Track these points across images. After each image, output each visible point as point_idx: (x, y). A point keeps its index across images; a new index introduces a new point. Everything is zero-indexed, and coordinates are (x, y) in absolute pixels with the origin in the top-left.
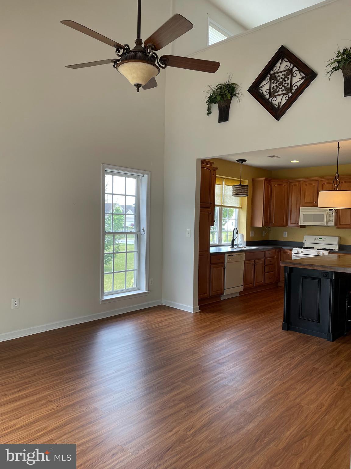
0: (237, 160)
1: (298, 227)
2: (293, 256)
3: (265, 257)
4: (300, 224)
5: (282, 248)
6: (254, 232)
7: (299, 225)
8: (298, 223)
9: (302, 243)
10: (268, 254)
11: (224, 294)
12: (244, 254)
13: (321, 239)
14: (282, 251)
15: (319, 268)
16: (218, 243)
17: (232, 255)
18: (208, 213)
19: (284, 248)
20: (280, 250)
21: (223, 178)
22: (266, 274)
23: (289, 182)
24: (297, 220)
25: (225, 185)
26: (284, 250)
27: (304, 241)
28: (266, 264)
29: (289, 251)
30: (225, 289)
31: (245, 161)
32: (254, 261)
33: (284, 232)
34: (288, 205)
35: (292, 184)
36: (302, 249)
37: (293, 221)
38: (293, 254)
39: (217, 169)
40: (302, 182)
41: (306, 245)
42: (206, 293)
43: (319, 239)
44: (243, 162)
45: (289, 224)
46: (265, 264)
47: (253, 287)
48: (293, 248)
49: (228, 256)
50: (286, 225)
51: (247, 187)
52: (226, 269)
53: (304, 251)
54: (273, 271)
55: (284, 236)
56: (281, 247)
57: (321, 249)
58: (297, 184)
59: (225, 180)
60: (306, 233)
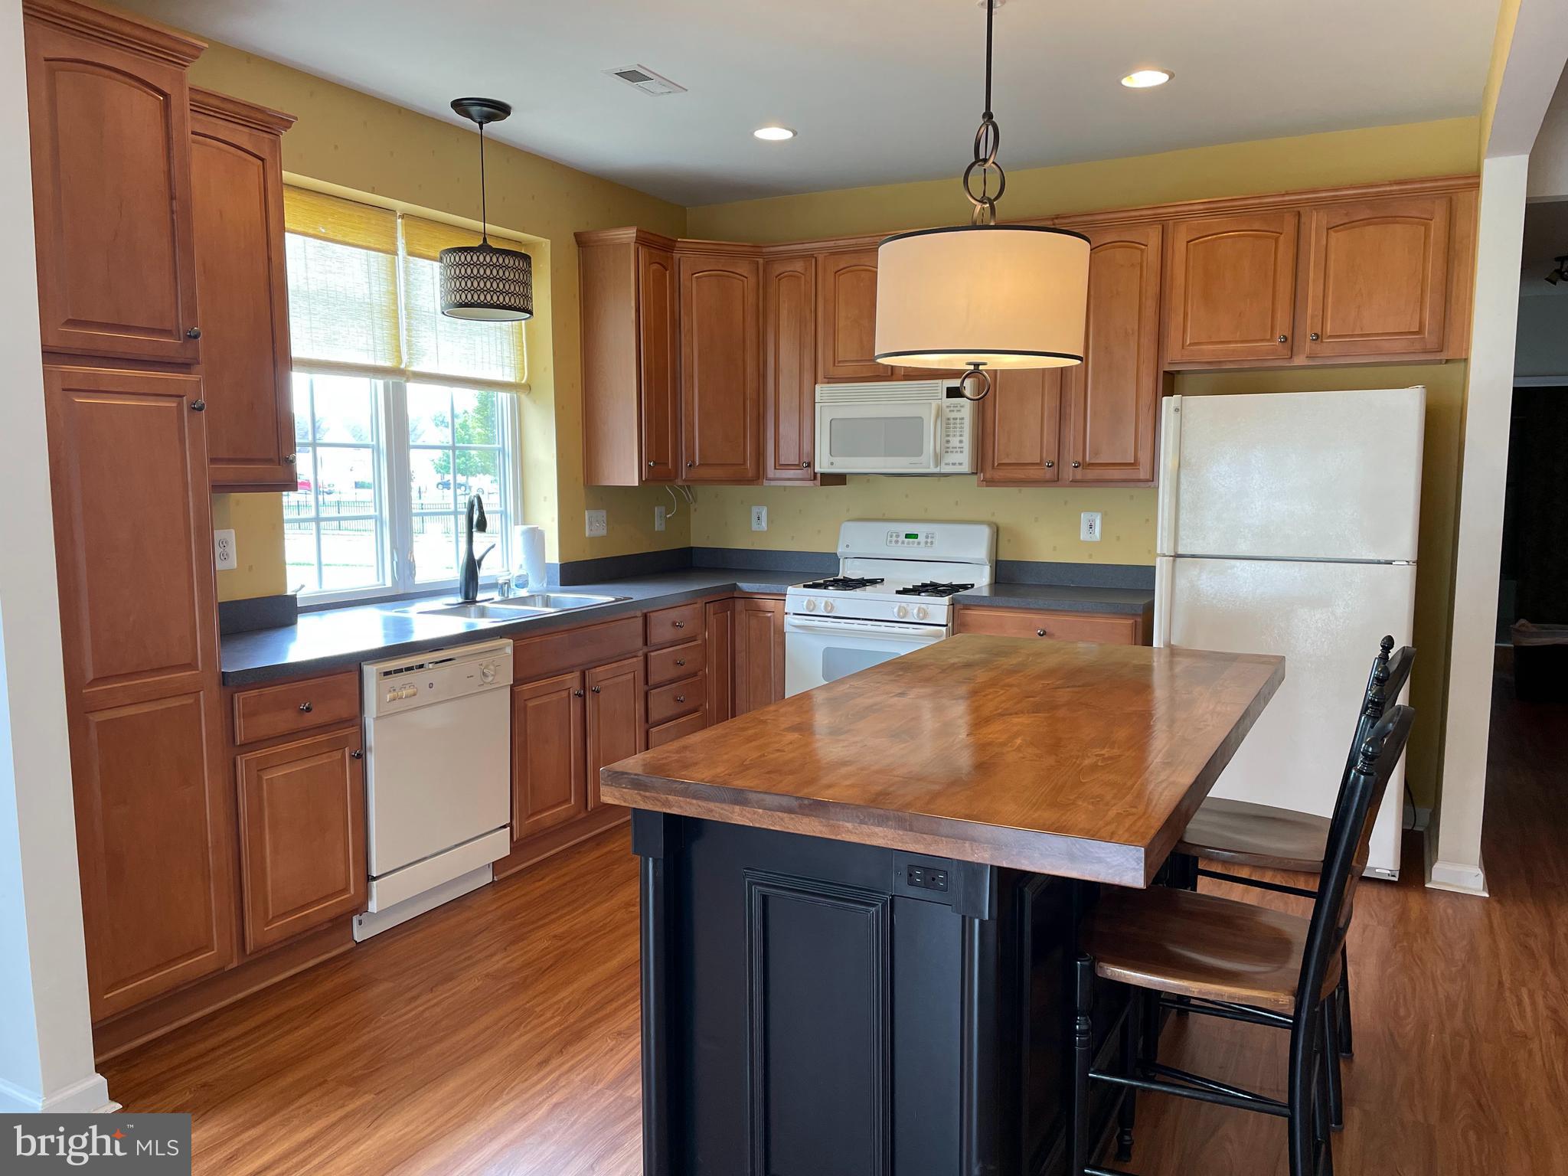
0: (459, 105)
1: (810, 483)
2: (787, 628)
3: (646, 643)
4: (817, 469)
5: (740, 590)
6: (604, 513)
7: (815, 474)
8: (809, 465)
9: (833, 559)
10: (662, 631)
11: (373, 907)
12: (507, 645)
13: (916, 536)
14: (740, 605)
15: (877, 830)
16: (389, 584)
17: (421, 666)
18: (172, 404)
19: (746, 586)
20: (728, 599)
21: (390, 211)
22: (653, 730)
23: (761, 261)
24: (806, 447)
25: (411, 254)
26: (748, 597)
27: (840, 550)
28: (654, 679)
29: (770, 604)
30: (375, 879)
31: (499, 110)
32: (577, 674)
33: (755, 510)
34: (762, 376)
35: (778, 268)
36: (831, 592)
37: (789, 454)
38: (788, 619)
39: (287, 123)
40: (821, 258)
41: (849, 570)
42: (208, 947)
43: (907, 536)
44: (490, 118)
45: (771, 472)
46: (647, 683)
47: (583, 815)
48: (789, 588)
49: (387, 674)
50: (758, 476)
51: (522, 264)
52: (372, 760)
53: (837, 603)
54: (696, 711)
55: (755, 527)
56: (735, 584)
57: (916, 590)
58: (798, 266)
59: (406, 226)
60: (848, 510)
